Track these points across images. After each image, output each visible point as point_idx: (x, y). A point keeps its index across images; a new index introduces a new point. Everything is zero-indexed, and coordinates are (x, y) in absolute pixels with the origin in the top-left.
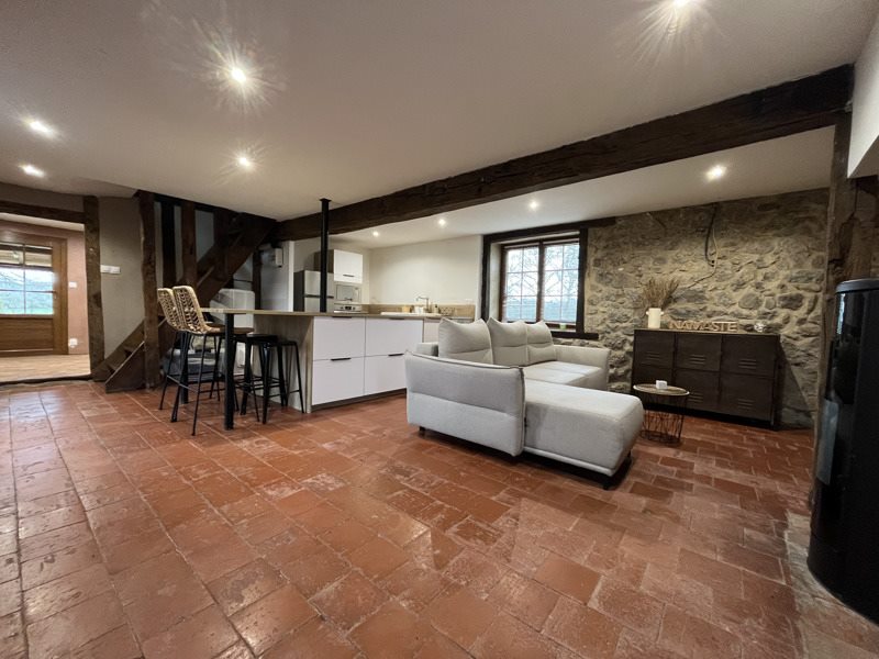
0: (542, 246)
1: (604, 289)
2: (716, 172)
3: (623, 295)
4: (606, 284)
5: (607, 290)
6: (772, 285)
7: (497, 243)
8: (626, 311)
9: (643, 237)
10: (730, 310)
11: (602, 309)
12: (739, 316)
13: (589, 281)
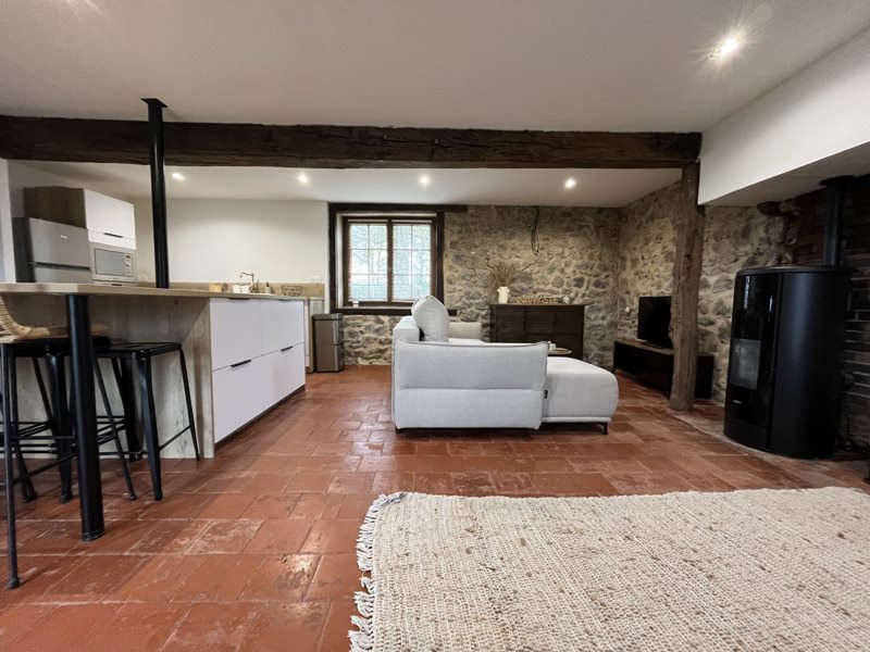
0: (390, 224)
1: (460, 269)
2: (570, 183)
3: (475, 275)
4: (461, 265)
5: (462, 270)
6: (569, 271)
7: (342, 215)
8: (479, 290)
9: (489, 226)
10: (547, 288)
11: (459, 288)
12: (552, 292)
13: (447, 262)
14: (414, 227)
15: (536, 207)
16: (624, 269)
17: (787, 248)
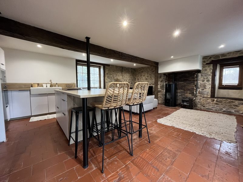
4: (109, 79)
9: (114, 70)
13: (106, 78)
14: (95, 68)
15: (122, 67)
16: (136, 80)
17: (167, 80)
